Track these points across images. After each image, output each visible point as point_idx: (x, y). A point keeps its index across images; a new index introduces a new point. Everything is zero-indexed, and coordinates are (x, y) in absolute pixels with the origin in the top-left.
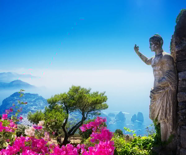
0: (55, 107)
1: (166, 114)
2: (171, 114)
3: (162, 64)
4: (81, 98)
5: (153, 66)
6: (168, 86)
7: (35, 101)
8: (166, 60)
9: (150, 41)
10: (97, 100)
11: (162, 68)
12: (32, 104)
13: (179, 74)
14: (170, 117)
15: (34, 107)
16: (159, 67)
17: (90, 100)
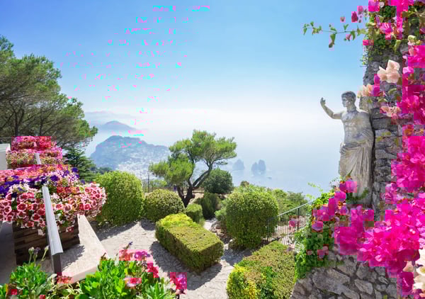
0: (180, 156)
1: (362, 170)
2: (368, 170)
3: (357, 120)
4: (208, 145)
5: (344, 122)
6: (364, 143)
7: (136, 147)
8: (363, 117)
9: (343, 97)
10: (227, 147)
11: (356, 124)
12: (132, 150)
13: (376, 132)
14: (367, 172)
15: (135, 154)
16: (354, 124)
17: (218, 148)
